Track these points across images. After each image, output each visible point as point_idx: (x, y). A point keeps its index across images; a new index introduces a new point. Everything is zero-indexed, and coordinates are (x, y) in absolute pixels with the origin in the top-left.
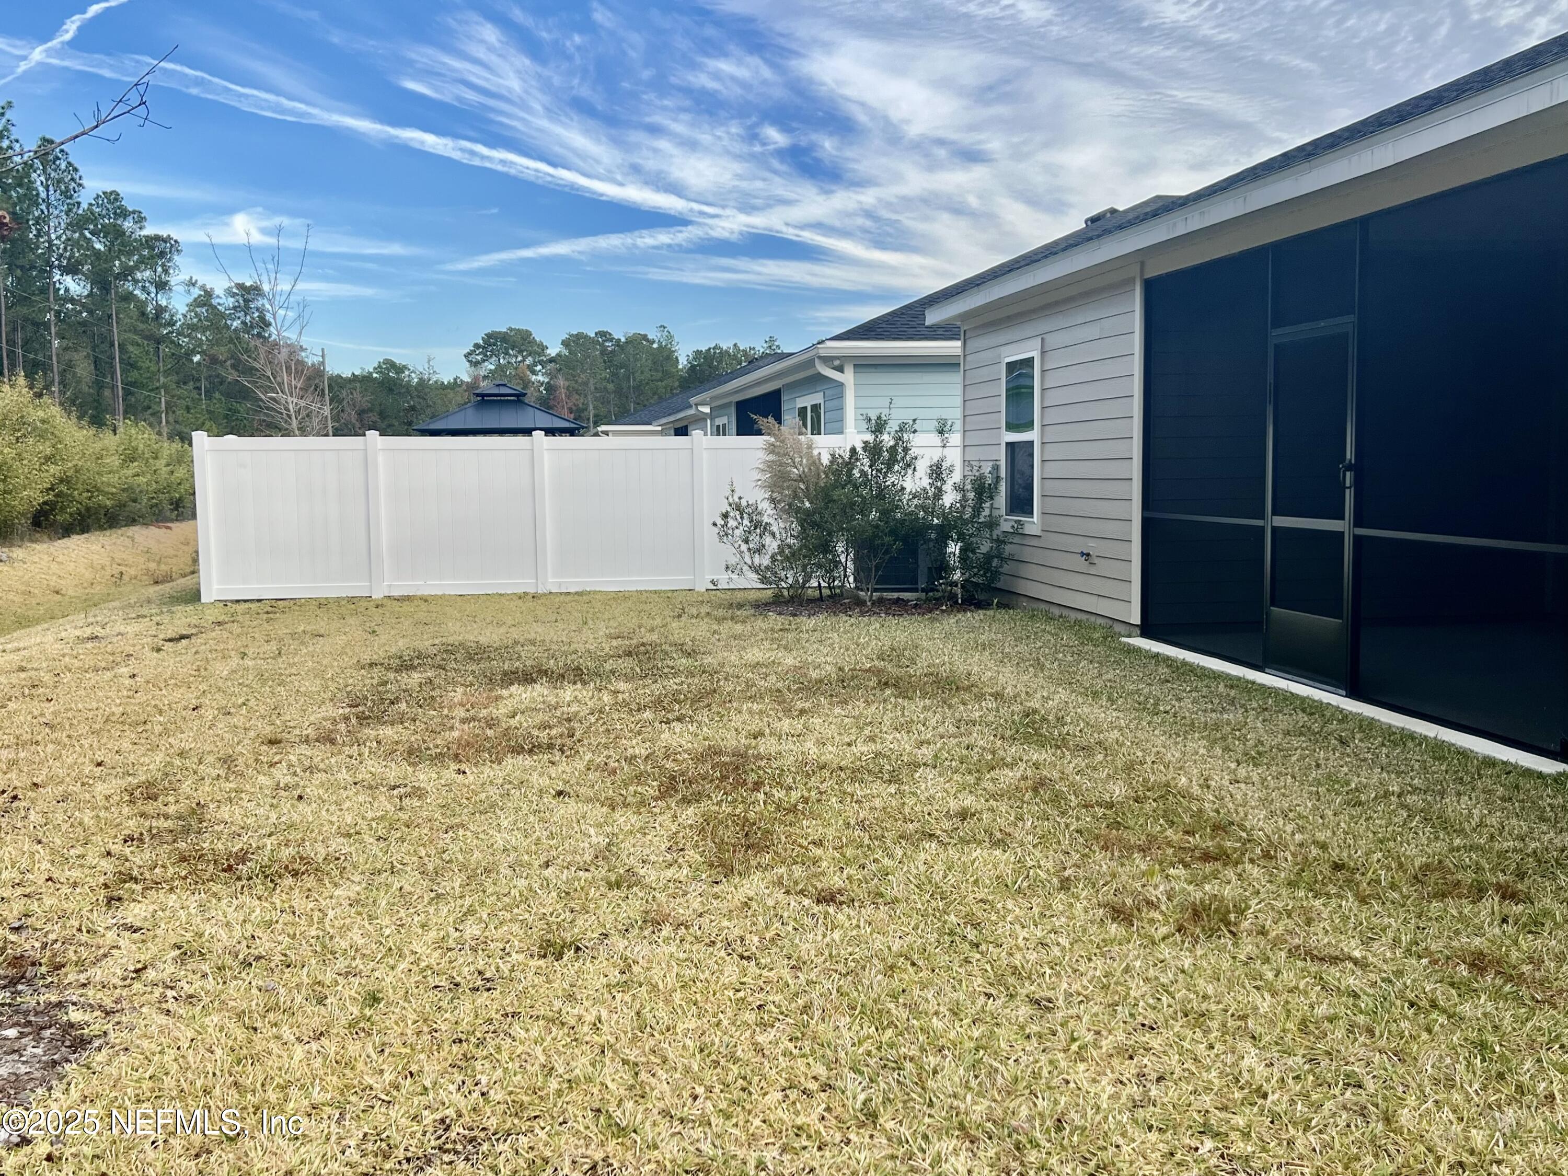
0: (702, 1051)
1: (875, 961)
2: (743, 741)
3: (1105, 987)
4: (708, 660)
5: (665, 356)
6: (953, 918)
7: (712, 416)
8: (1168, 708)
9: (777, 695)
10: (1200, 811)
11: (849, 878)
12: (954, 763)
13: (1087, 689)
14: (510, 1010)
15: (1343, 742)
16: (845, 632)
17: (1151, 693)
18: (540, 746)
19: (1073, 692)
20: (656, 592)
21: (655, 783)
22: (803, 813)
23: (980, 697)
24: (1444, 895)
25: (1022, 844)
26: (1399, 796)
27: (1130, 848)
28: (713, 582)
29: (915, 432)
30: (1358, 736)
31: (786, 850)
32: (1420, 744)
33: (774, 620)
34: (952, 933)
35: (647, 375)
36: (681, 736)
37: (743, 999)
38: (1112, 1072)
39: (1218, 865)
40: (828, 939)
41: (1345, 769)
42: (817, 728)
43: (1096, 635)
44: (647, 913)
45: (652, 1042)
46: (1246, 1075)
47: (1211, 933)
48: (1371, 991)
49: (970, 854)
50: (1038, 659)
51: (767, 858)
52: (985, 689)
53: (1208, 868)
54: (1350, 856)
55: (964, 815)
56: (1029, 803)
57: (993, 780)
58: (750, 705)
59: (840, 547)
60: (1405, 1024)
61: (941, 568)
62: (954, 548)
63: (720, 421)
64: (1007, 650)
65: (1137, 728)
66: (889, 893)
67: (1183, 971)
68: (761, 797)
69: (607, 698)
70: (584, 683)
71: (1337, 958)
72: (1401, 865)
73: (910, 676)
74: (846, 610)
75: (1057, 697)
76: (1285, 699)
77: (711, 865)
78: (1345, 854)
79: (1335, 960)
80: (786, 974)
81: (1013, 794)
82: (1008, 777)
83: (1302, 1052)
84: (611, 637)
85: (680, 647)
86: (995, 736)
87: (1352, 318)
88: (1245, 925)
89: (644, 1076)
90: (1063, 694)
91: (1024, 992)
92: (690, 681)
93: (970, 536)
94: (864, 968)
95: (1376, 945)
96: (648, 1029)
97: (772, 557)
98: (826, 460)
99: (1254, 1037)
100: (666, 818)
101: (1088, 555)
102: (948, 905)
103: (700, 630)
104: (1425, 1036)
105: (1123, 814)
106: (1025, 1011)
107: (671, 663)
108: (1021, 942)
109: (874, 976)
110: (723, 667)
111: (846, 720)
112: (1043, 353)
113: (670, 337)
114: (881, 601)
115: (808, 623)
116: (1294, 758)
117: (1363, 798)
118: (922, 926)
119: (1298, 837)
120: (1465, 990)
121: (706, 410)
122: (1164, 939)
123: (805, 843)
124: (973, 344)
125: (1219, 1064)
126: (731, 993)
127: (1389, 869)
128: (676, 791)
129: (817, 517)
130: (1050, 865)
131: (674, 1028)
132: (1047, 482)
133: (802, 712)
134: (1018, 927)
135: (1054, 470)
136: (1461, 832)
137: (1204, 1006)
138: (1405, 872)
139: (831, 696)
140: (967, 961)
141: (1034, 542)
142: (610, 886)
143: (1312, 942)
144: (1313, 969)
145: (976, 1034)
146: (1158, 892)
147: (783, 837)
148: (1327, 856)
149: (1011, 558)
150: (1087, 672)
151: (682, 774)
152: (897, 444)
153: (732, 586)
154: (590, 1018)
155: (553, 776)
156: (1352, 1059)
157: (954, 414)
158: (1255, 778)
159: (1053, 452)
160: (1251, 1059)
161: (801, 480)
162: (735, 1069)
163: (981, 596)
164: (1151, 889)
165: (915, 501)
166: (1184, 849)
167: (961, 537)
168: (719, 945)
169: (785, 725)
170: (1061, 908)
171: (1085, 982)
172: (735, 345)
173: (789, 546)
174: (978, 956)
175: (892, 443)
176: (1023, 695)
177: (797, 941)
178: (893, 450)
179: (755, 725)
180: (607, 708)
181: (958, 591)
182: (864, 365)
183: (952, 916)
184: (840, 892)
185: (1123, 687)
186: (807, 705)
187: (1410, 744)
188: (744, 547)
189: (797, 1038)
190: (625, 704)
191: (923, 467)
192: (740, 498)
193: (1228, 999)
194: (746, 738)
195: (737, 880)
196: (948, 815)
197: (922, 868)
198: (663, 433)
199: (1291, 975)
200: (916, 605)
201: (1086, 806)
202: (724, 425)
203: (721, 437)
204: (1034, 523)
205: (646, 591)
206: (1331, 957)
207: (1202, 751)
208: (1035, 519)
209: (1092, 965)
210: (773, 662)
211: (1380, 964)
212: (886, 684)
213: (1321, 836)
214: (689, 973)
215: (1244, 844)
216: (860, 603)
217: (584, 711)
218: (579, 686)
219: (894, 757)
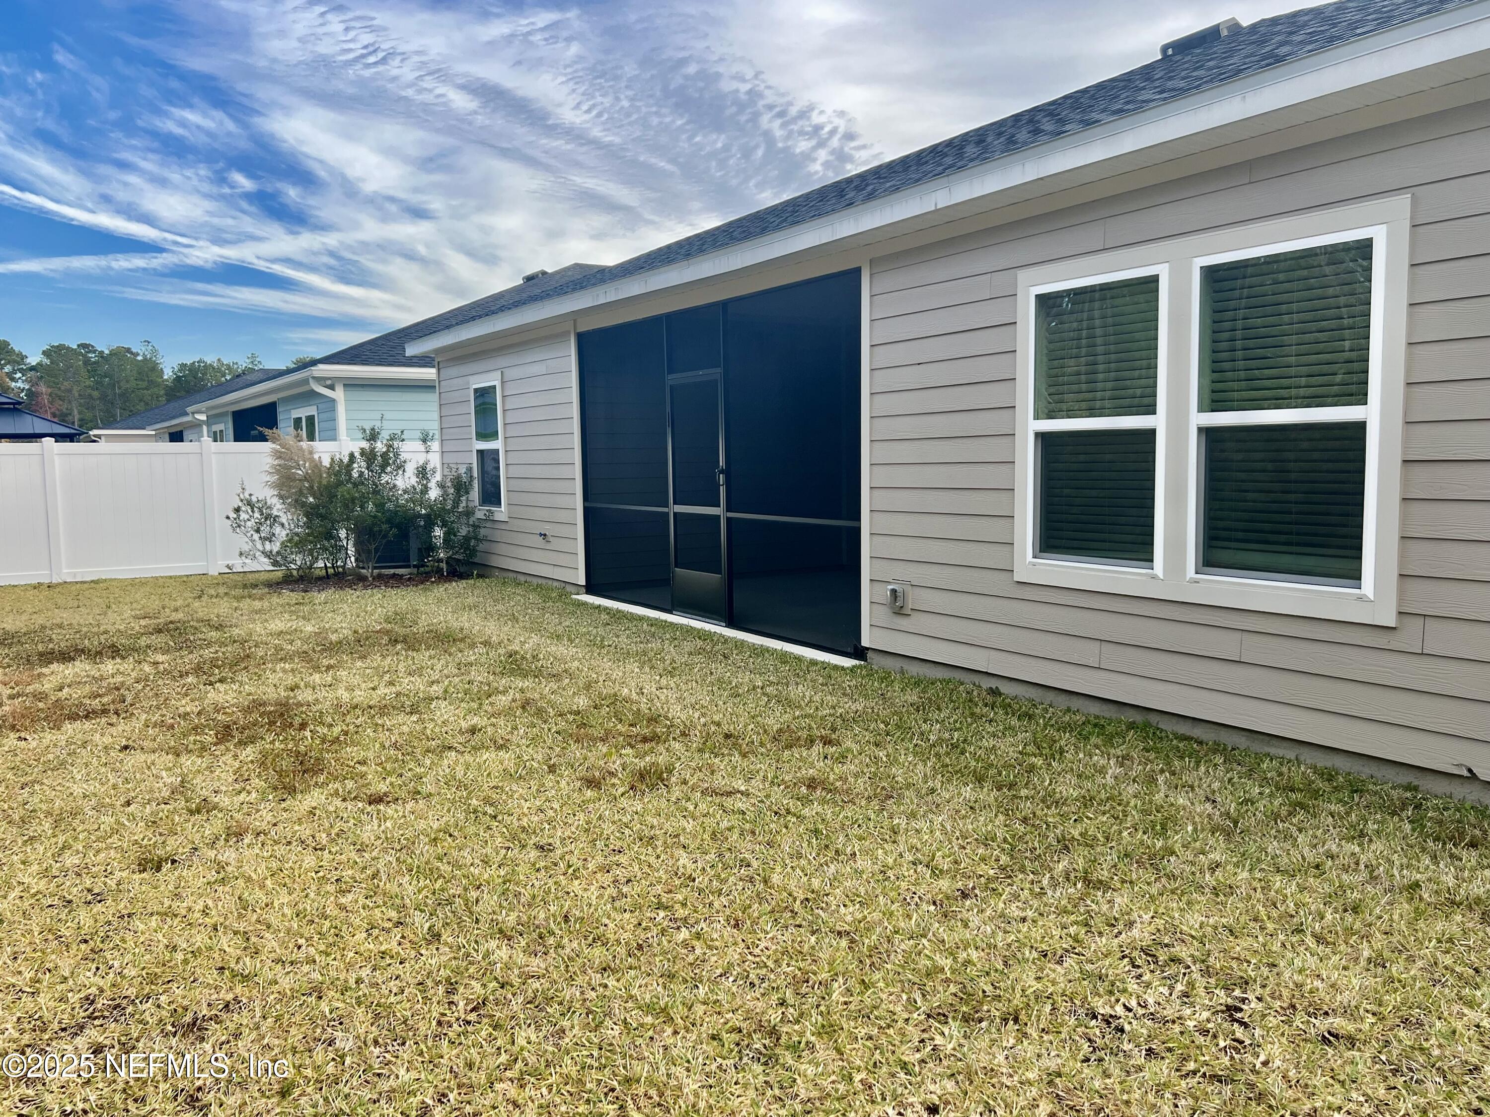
0: (298, 915)
1: (421, 837)
2: (282, 694)
3: (587, 830)
4: (236, 631)
5: (150, 369)
6: (474, 802)
7: (208, 423)
8: (610, 643)
9: (304, 656)
10: (639, 710)
11: (391, 784)
12: (460, 695)
13: (552, 634)
14: (125, 912)
15: (726, 657)
16: (353, 603)
17: (598, 633)
18: (94, 712)
19: (542, 636)
20: (171, 577)
21: (211, 732)
22: (346, 743)
23: (473, 646)
24: (791, 747)
25: (519, 746)
26: (762, 688)
27: (594, 740)
28: (228, 567)
29: (403, 440)
30: (735, 652)
31: (337, 770)
32: (773, 654)
33: (289, 596)
34: (475, 811)
35: (133, 383)
36: (226, 693)
37: (323, 877)
38: (597, 882)
39: (653, 744)
40: (383, 827)
41: (728, 674)
42: (344, 679)
43: (554, 595)
44: (228, 828)
45: (255, 917)
46: (681, 870)
47: (653, 787)
48: (752, 809)
49: (481, 756)
50: (513, 614)
51: (321, 779)
52: (476, 639)
53: (647, 746)
54: (735, 729)
55: (473, 731)
56: (520, 718)
57: (491, 704)
58: (282, 665)
59: (343, 534)
60: (773, 826)
61: (430, 548)
62: (438, 532)
63: (217, 428)
64: (488, 610)
65: (590, 658)
66: (424, 790)
67: (637, 813)
68: (308, 734)
69: (147, 668)
70: (123, 658)
71: (731, 792)
72: (765, 731)
73: (415, 634)
74: (351, 585)
75: (531, 641)
76: (687, 631)
77: (275, 789)
78: (732, 728)
79: (729, 794)
80: (354, 856)
81: (508, 712)
82: (503, 700)
83: (714, 851)
84: (137, 618)
85: (208, 623)
86: (488, 672)
87: (719, 370)
88: (673, 779)
89: (253, 939)
90: (535, 639)
91: (532, 842)
92: (223, 650)
93: (452, 522)
94: (414, 843)
95: (753, 781)
96: (250, 908)
97: (283, 543)
98: (326, 463)
99: (684, 847)
100: (229, 758)
101: (545, 535)
102: (470, 793)
103: (222, 608)
104: (784, 830)
105: (587, 717)
106: (533, 854)
107: (201, 636)
108: (526, 811)
109: (424, 848)
110: (251, 637)
111: (368, 671)
112: (503, 383)
113: (154, 351)
114: (380, 577)
115: (320, 597)
116: (696, 670)
117: (740, 691)
118: (453, 810)
119: (703, 720)
120: (806, 801)
121: (203, 417)
122: (622, 795)
123: (352, 764)
124: (445, 373)
125: (664, 866)
126: (313, 874)
127: (759, 734)
128: (233, 737)
129: (322, 511)
130: (540, 758)
131: (272, 903)
132: (511, 481)
133: (329, 668)
134: (522, 801)
135: (515, 471)
136: (799, 707)
137: (652, 833)
138: (768, 735)
139: (351, 653)
140: (489, 828)
141: (503, 527)
142: (191, 812)
143: (716, 784)
144: (717, 801)
145: (502, 873)
146: (615, 765)
147: (333, 761)
148: (721, 730)
149: (485, 539)
150: (551, 621)
151: (235, 723)
152: (388, 451)
153: (246, 570)
154: (200, 906)
155: (115, 734)
156: (743, 851)
157: (433, 427)
158: (673, 685)
159: (514, 458)
160: (684, 860)
161: (306, 479)
162: (327, 924)
163: (462, 569)
164: (611, 765)
165: (406, 496)
166: (631, 736)
167: (444, 524)
168: (295, 844)
169: (317, 677)
170: (551, 784)
171: (573, 829)
172: (219, 360)
173: (297, 534)
174: (497, 824)
175: (384, 450)
176: (506, 641)
177: (358, 832)
178: (385, 455)
179: (290, 680)
180: (151, 677)
181: (444, 565)
182: (351, 385)
183: (474, 800)
184: (385, 794)
185: (577, 630)
186: (332, 662)
187: (767, 655)
188: (256, 536)
189: (371, 896)
190: (166, 672)
191: (411, 468)
192: (251, 495)
193: (667, 826)
194: (285, 691)
195: (300, 797)
196: (461, 733)
197: (447, 771)
198: (157, 438)
199: (704, 805)
200: (410, 578)
201: (560, 715)
202: (221, 431)
203: (219, 443)
204: (502, 512)
205: (162, 577)
206: (727, 793)
207: (637, 670)
208: (503, 509)
209: (577, 818)
210: (296, 630)
211: (757, 792)
212: (396, 641)
213: (716, 718)
214: (274, 865)
215: (668, 729)
216: (362, 579)
217: (129, 681)
218: (118, 660)
219: (412, 694)
